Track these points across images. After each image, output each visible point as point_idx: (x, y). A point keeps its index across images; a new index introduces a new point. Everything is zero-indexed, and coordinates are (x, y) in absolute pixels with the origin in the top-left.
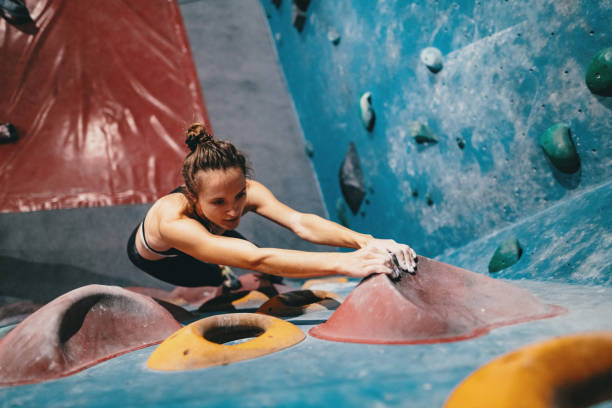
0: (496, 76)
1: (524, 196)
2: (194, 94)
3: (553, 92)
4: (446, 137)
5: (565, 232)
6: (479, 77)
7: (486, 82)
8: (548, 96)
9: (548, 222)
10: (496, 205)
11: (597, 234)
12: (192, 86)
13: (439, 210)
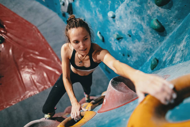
0: (131, 13)
1: (153, 44)
2: (51, 51)
3: (148, 10)
4: (125, 35)
5: (168, 50)
6: (126, 14)
7: (129, 15)
8: (147, 12)
9: (163, 49)
10: (147, 49)
11: (176, 47)
12: (49, 49)
13: (132, 57)
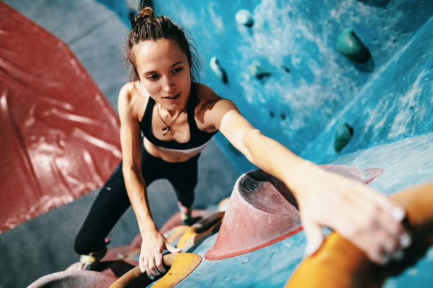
0: (290, 14)
1: (342, 89)
2: (102, 103)
5: (375, 105)
6: (280, 19)
7: (285, 20)
8: (329, 14)
9: (363, 102)
10: (327, 103)
11: (396, 99)
13: (291, 119)
